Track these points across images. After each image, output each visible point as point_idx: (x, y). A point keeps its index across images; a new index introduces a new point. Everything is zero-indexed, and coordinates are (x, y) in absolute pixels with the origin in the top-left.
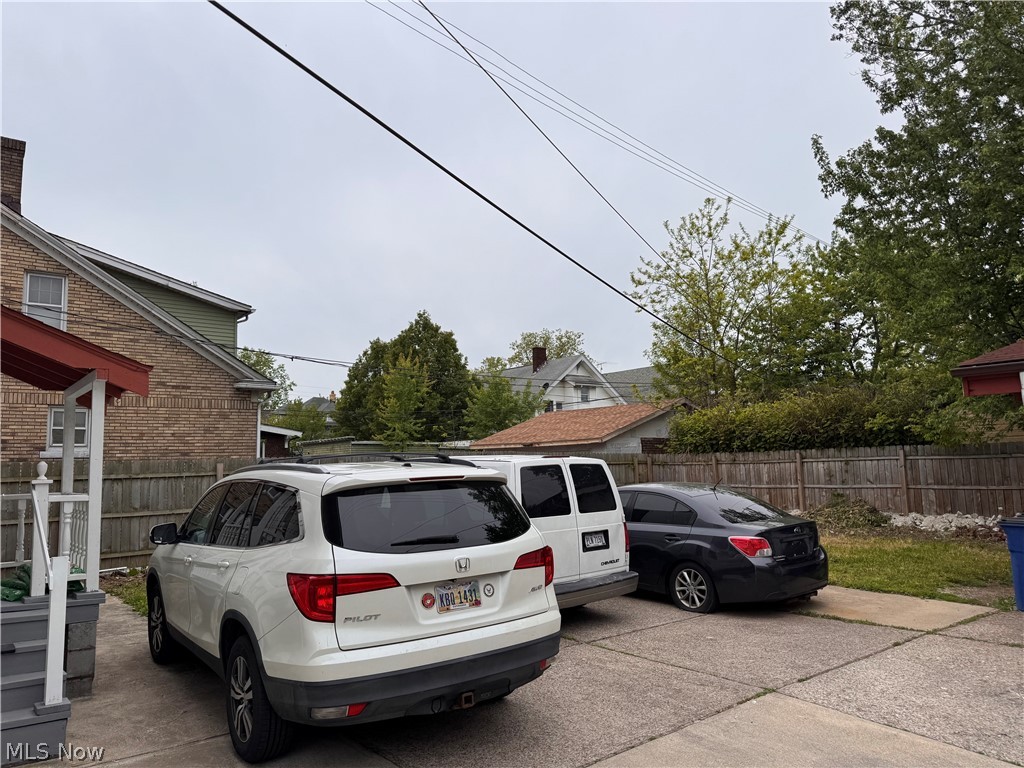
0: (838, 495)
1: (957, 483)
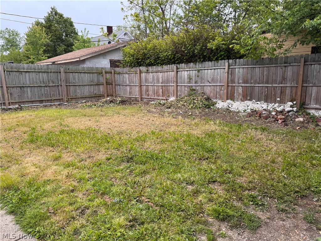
0: (193, 89)
1: (255, 82)
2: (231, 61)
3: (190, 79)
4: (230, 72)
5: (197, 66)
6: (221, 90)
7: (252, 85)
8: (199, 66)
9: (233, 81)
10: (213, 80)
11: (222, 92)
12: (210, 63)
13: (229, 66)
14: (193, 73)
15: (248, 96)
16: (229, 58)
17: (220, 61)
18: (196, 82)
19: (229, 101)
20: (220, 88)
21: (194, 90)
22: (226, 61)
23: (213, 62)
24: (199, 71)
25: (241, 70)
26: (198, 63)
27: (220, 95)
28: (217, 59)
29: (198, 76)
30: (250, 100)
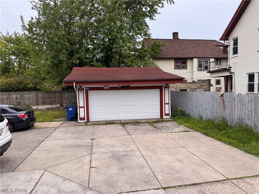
1: (46, 99)
2: (36, 92)
3: (17, 98)
4: (36, 95)
5: (20, 93)
6: (33, 102)
7: (45, 100)
8: (21, 93)
9: (38, 99)
10: (29, 98)
11: (33, 103)
12: (27, 92)
13: (36, 93)
14: (18, 96)
15: (44, 103)
16: (35, 90)
17: (31, 91)
18: (20, 100)
19: (37, 106)
20: (32, 101)
21: (20, 103)
22: (34, 91)
23: (28, 92)
24: (21, 95)
25: (40, 95)
26: (20, 92)
27: (33, 104)
28: (30, 91)
29: (21, 97)
30: (45, 105)
